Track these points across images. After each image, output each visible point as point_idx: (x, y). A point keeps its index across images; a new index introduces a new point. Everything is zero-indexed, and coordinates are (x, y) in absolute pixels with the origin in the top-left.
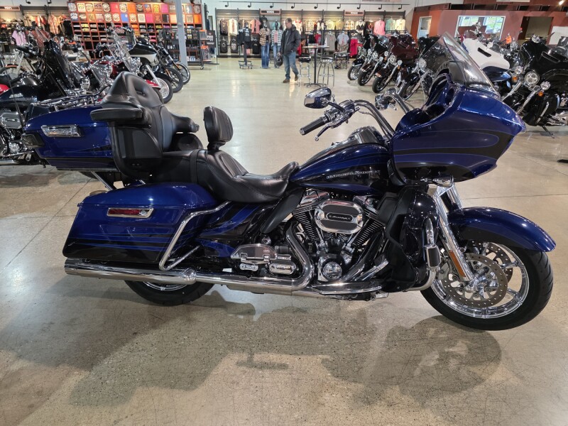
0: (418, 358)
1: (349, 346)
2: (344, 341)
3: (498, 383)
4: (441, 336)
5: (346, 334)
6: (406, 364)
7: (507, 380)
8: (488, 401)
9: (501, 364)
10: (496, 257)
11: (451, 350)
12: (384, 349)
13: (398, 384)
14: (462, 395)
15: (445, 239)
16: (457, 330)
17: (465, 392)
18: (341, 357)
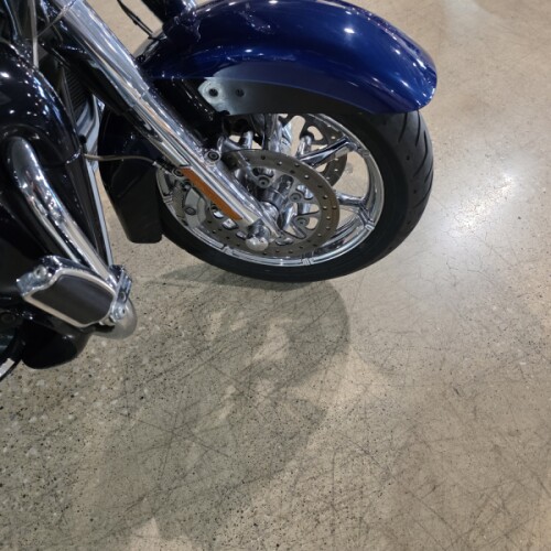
0: (192, 412)
1: (34, 452)
2: (24, 440)
3: (352, 406)
4: (234, 328)
5: (26, 414)
6: (168, 444)
7: (366, 391)
8: (337, 466)
9: (352, 353)
10: (306, 126)
11: (257, 357)
12: (117, 422)
13: (154, 513)
14: (286, 476)
15: (152, 132)
16: (264, 297)
17: (293, 463)
18: (17, 497)
